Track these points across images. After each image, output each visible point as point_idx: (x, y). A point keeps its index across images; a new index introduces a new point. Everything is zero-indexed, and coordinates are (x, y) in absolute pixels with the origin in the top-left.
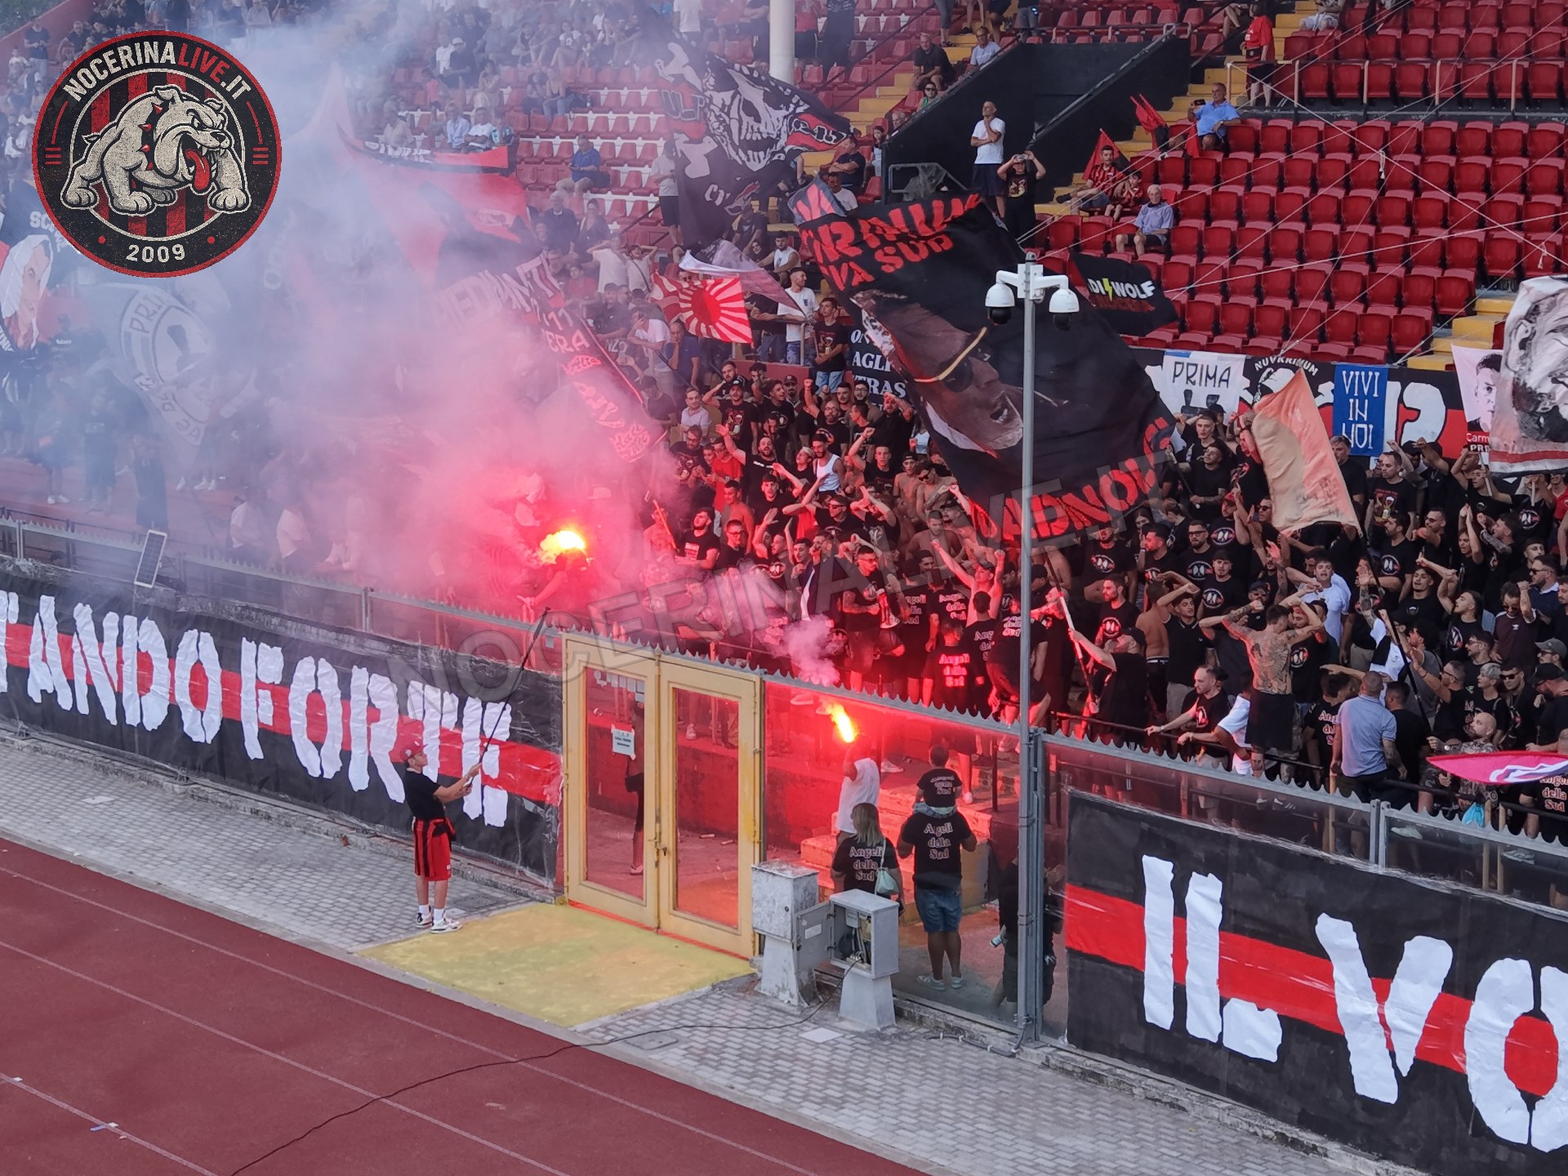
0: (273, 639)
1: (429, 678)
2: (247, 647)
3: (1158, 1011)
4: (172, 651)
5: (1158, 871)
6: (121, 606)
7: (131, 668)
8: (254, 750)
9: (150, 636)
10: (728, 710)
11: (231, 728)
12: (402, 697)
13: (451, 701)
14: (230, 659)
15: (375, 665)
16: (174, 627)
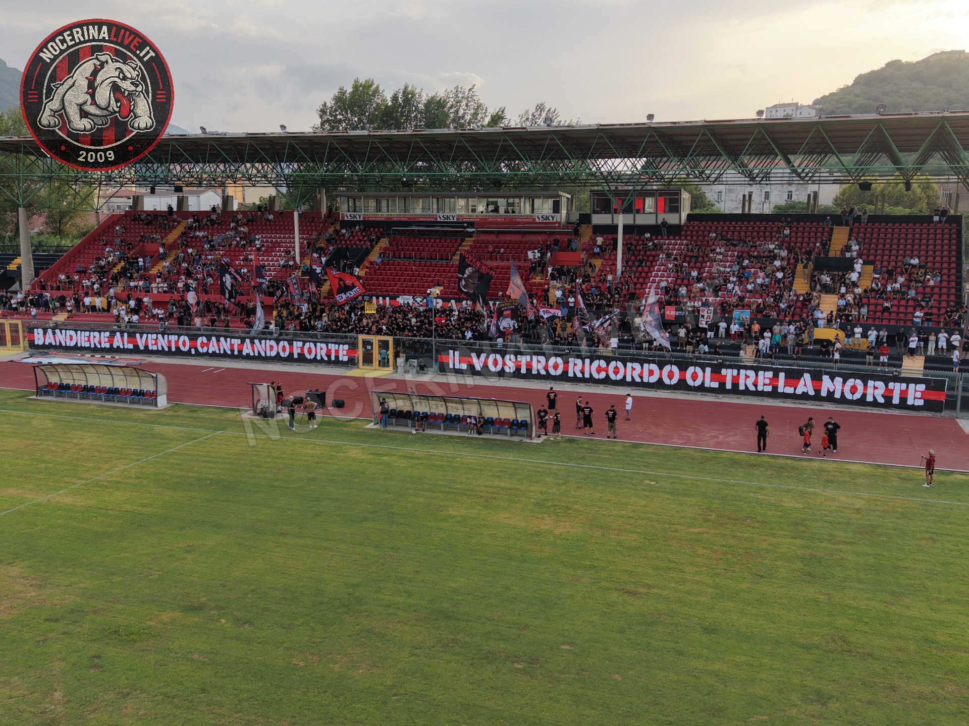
0: (300, 341)
1: (332, 343)
2: (295, 343)
3: (451, 366)
4: (278, 344)
5: (451, 352)
6: (266, 339)
7: (268, 348)
8: (296, 356)
9: (273, 343)
10: (388, 342)
11: (291, 354)
12: (327, 346)
13: (337, 346)
14: (291, 345)
15: (321, 342)
16: (278, 341)
